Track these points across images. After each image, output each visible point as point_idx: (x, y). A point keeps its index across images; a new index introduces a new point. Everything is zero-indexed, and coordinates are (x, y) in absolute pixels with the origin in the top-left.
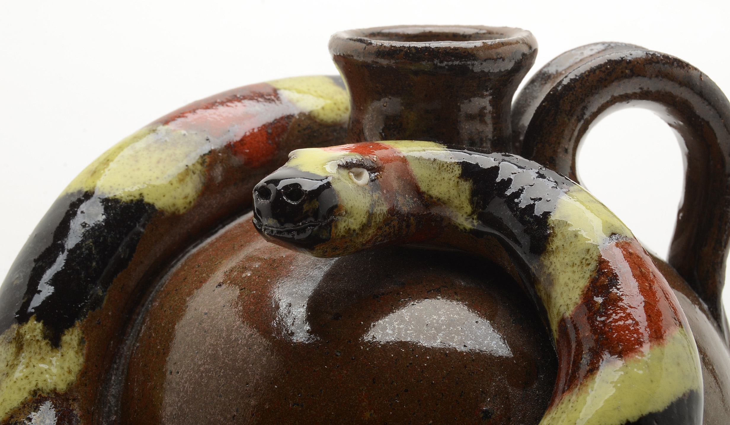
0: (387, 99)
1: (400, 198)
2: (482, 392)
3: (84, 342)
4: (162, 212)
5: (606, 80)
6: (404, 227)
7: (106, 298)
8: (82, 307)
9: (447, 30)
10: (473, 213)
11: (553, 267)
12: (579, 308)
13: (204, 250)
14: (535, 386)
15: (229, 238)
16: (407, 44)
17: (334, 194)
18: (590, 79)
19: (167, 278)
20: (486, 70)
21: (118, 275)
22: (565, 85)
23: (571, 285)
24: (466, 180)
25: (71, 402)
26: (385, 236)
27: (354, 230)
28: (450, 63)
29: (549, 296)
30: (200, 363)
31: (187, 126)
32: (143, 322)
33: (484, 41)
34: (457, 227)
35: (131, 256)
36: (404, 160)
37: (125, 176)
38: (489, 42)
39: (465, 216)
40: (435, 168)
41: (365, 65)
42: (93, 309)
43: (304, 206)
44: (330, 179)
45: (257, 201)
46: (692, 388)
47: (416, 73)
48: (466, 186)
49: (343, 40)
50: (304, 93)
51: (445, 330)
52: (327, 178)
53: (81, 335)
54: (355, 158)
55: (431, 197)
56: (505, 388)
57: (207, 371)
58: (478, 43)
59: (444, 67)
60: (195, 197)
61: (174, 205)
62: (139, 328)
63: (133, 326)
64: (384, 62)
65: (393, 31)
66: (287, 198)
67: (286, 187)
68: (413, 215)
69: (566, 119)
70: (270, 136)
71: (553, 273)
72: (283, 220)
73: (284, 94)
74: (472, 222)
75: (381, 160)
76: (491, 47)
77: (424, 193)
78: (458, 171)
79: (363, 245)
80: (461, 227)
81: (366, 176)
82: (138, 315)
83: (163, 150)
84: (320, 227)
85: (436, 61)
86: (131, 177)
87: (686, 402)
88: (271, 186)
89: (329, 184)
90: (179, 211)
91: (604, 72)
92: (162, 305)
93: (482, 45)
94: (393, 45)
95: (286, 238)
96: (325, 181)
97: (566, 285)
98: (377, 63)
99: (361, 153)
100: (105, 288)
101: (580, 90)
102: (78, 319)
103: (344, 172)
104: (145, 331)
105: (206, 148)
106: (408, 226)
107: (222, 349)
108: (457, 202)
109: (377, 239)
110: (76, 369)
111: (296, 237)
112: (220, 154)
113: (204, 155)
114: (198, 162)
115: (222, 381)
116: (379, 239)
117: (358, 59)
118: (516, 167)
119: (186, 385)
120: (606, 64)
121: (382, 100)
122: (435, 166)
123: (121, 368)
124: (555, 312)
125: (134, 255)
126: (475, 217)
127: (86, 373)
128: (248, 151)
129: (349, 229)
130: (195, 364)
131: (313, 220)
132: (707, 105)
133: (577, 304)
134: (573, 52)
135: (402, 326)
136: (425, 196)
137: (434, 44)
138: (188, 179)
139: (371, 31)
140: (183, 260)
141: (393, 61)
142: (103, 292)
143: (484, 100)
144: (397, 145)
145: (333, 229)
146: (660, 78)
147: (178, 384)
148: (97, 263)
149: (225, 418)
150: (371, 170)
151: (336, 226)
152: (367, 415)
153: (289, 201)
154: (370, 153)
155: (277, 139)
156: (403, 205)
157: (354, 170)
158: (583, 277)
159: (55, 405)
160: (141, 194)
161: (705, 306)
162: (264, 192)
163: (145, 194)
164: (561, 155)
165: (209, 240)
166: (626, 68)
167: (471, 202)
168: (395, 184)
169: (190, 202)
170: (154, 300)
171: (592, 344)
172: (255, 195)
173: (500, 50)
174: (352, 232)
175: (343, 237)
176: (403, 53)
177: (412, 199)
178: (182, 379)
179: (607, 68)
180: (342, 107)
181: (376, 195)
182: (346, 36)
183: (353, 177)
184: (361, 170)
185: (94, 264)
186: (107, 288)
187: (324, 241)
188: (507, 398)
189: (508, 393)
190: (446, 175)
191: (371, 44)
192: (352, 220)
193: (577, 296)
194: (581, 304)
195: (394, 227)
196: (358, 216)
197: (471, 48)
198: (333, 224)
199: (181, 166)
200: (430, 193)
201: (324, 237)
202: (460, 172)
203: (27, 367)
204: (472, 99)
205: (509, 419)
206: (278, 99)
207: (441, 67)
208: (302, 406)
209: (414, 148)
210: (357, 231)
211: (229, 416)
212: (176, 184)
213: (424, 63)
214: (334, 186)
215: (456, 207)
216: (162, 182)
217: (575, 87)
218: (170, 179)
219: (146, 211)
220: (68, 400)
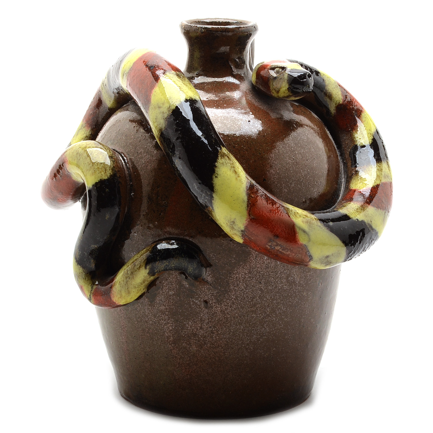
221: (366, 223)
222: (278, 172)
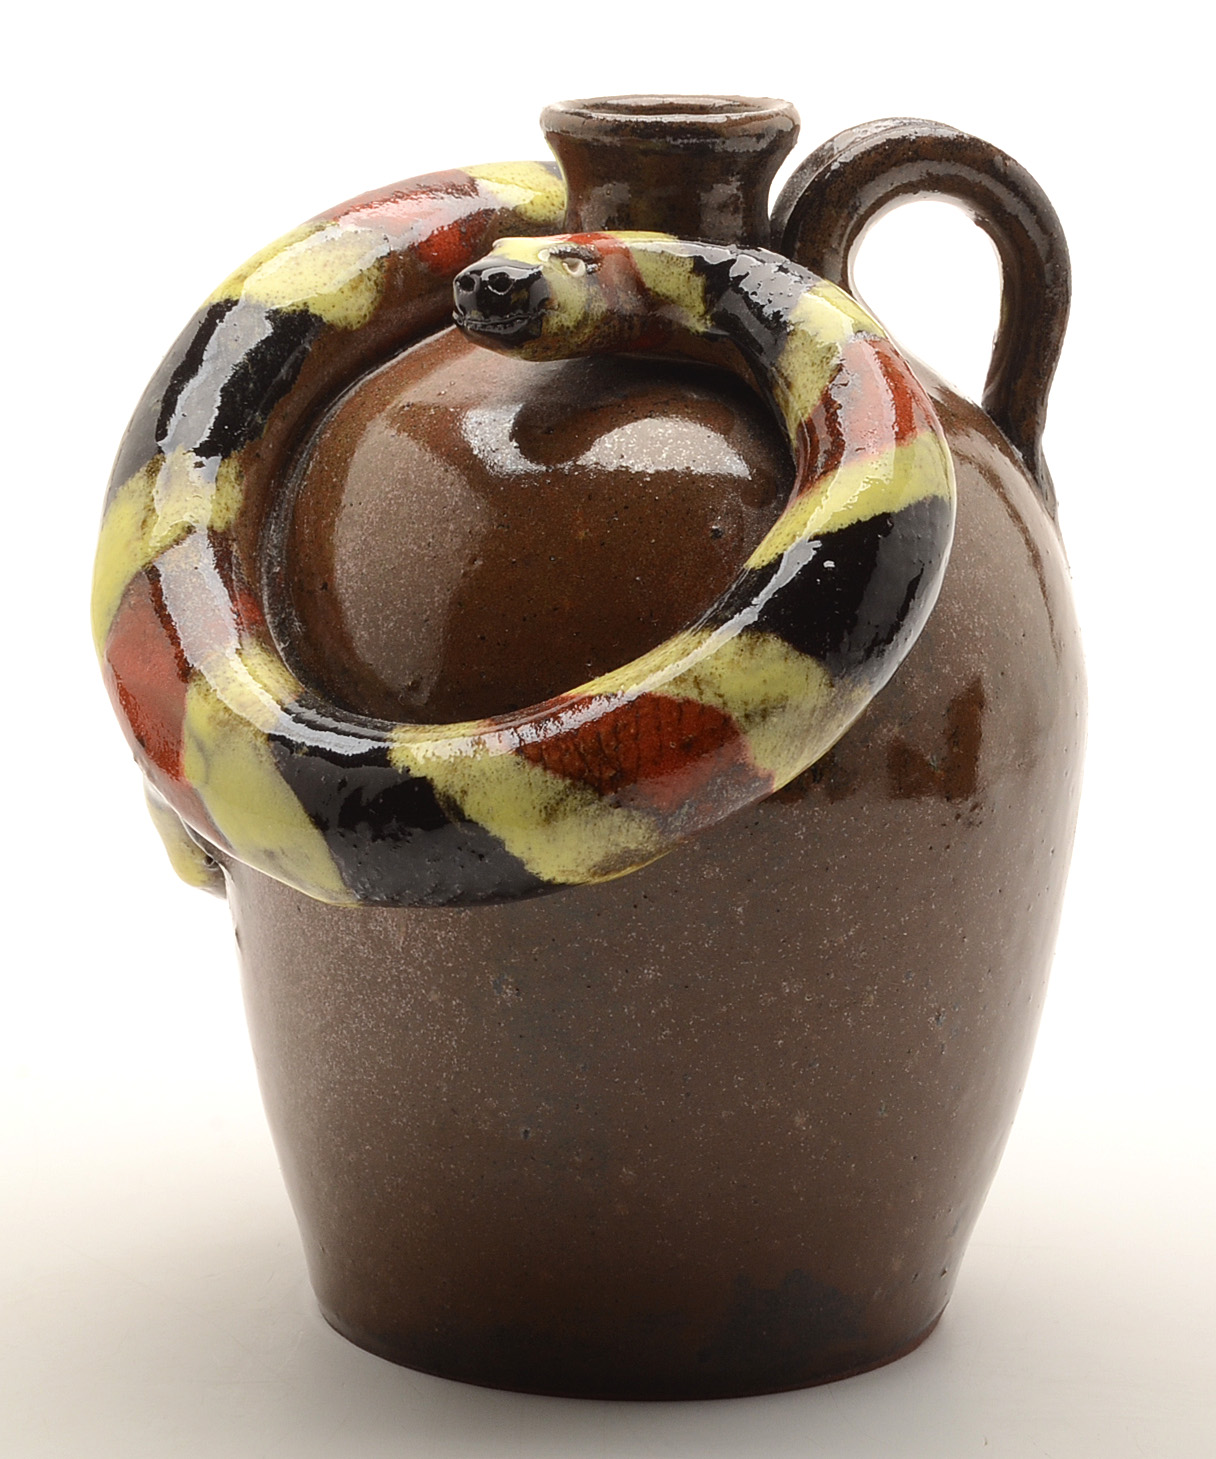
0: (610, 185)
1: (621, 295)
2: (712, 509)
3: (242, 477)
4: (331, 326)
5: (884, 164)
6: (626, 327)
7: (266, 427)
8: (239, 435)
9: (692, 102)
10: (706, 313)
11: (791, 368)
12: (816, 410)
13: (383, 374)
14: (773, 506)
15: (416, 359)
16: (634, 118)
17: (546, 285)
18: (863, 162)
19: (338, 407)
20: (730, 150)
21: (280, 400)
22: (834, 171)
23: (810, 386)
24: (698, 275)
25: (230, 542)
26: (604, 337)
27: (568, 328)
28: (686, 141)
29: (787, 402)
30: (387, 490)
31: (359, 222)
32: (311, 458)
33: (728, 115)
34: (688, 330)
35: (294, 378)
36: (626, 253)
37: (284, 282)
38: (734, 116)
39: (697, 317)
40: (662, 262)
41: (585, 144)
42: (252, 439)
43: (512, 297)
44: (541, 269)
45: (458, 291)
46: (936, 494)
47: (645, 153)
48: (698, 282)
49: (557, 112)
50: (508, 183)
51: (671, 444)
52: (538, 267)
53: (238, 468)
54: (569, 247)
55: (657, 293)
56: (739, 506)
57: (397, 497)
58: (720, 118)
59: (678, 146)
60: (371, 309)
61: (346, 318)
62: (305, 466)
63: (295, 468)
64: (607, 140)
65: (622, 102)
66: (493, 288)
67: (492, 277)
68: (637, 315)
69: (833, 212)
70: (463, 236)
71: (791, 374)
72: (488, 312)
73: (481, 184)
74: (705, 323)
75: (599, 250)
76: (736, 123)
77: (649, 289)
78: (689, 265)
79: (578, 346)
80: (693, 331)
81: (582, 266)
82: (301, 454)
83: (330, 251)
84: (530, 321)
85: (668, 139)
86: (292, 283)
87: (927, 506)
88: (474, 276)
89: (539, 273)
90: (352, 326)
91: (881, 154)
92: (334, 436)
93: (726, 119)
94: (618, 119)
95: (493, 333)
96: (536, 270)
97: (805, 386)
98: (598, 141)
99: (577, 242)
100: (265, 414)
101: (851, 176)
102: (235, 449)
103: (557, 262)
104: (314, 467)
105: (384, 250)
106: (631, 328)
107: (414, 472)
108: (688, 301)
109: (594, 340)
110: (235, 505)
111: (502, 332)
112: (401, 257)
113: (382, 257)
114: (374, 266)
115: (416, 506)
116: (597, 340)
117: (574, 136)
118: (754, 260)
119: (371, 516)
120: (884, 144)
121: (605, 186)
122: (663, 258)
123: (283, 514)
124: (793, 417)
125: (298, 377)
126: (708, 317)
127: (245, 512)
128: (436, 254)
129: (562, 325)
130: (381, 492)
131: (521, 312)
132: (1014, 197)
133: (814, 405)
134: (854, 130)
135: (622, 440)
136: (651, 293)
137: (666, 119)
138: (362, 287)
139: (592, 103)
140: (357, 387)
141: (617, 139)
142: (262, 419)
143: (730, 187)
144: (618, 235)
145: (544, 324)
146: (953, 162)
147: (360, 516)
148: (255, 385)
149: (419, 547)
150: (588, 261)
151: (548, 321)
152: (582, 534)
153: (495, 291)
154: (588, 241)
155: (472, 241)
156: (625, 302)
157: (568, 259)
158: (823, 377)
159: (214, 544)
160: (305, 304)
161: (1019, 455)
162: (467, 283)
163: (310, 303)
164: (826, 257)
165: (388, 364)
166: (909, 150)
167: (704, 300)
168: (616, 279)
169: (365, 316)
170: (323, 432)
171: (828, 446)
172: (456, 286)
173: (747, 126)
174: (565, 329)
175: (556, 334)
176: (628, 129)
177: (636, 296)
178: (366, 509)
179: (885, 149)
180: (557, 202)
181: (593, 289)
182: (561, 108)
183: (567, 268)
184: (576, 260)
185: (251, 385)
186: (266, 415)
187: (533, 338)
188: (741, 517)
189: (741, 512)
190: (675, 270)
191: (591, 117)
192: (566, 316)
193: (816, 398)
194: (820, 406)
195: (614, 326)
196: (572, 311)
197: (710, 123)
198: (544, 319)
199: (354, 269)
200: (657, 289)
201: (534, 333)
202: (692, 266)
203: (178, 501)
204: (714, 186)
205: (742, 539)
206: (475, 190)
207: (674, 146)
208: (508, 527)
209: (639, 239)
210: (572, 329)
211: (423, 544)
212: (347, 293)
213: (654, 141)
214: (545, 275)
215: (686, 306)
216: (330, 289)
217: (845, 172)
218: (340, 286)
219: (313, 324)
220: (227, 540)
221: (435, 792)
222: (364, 571)
